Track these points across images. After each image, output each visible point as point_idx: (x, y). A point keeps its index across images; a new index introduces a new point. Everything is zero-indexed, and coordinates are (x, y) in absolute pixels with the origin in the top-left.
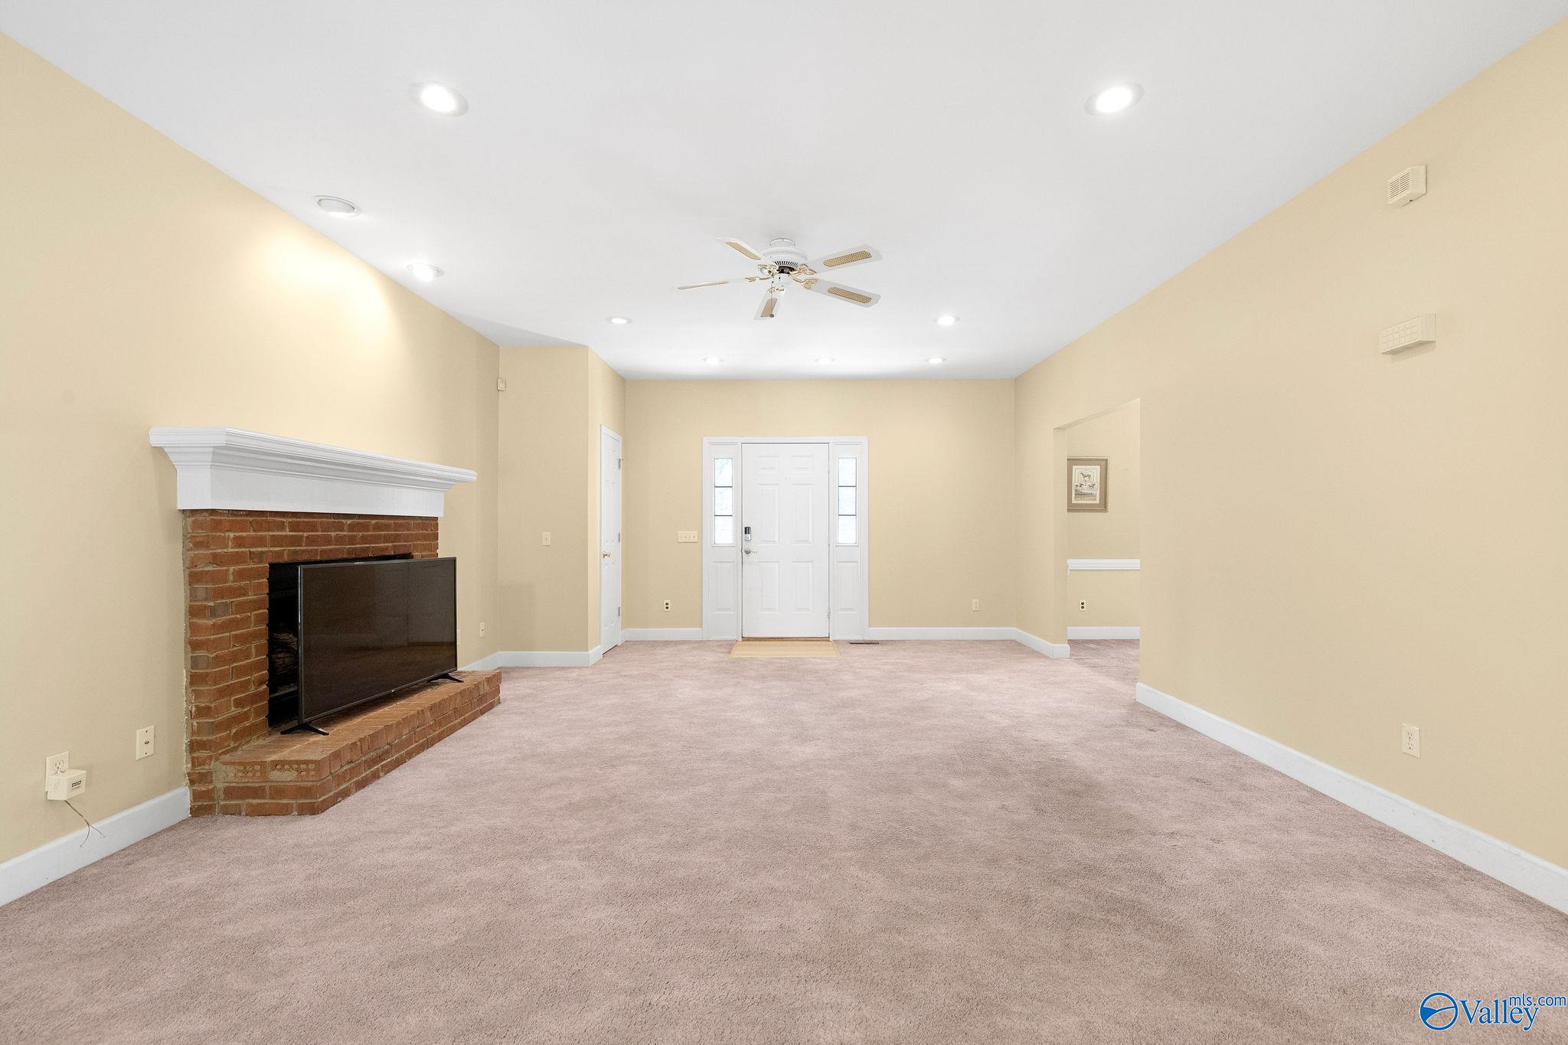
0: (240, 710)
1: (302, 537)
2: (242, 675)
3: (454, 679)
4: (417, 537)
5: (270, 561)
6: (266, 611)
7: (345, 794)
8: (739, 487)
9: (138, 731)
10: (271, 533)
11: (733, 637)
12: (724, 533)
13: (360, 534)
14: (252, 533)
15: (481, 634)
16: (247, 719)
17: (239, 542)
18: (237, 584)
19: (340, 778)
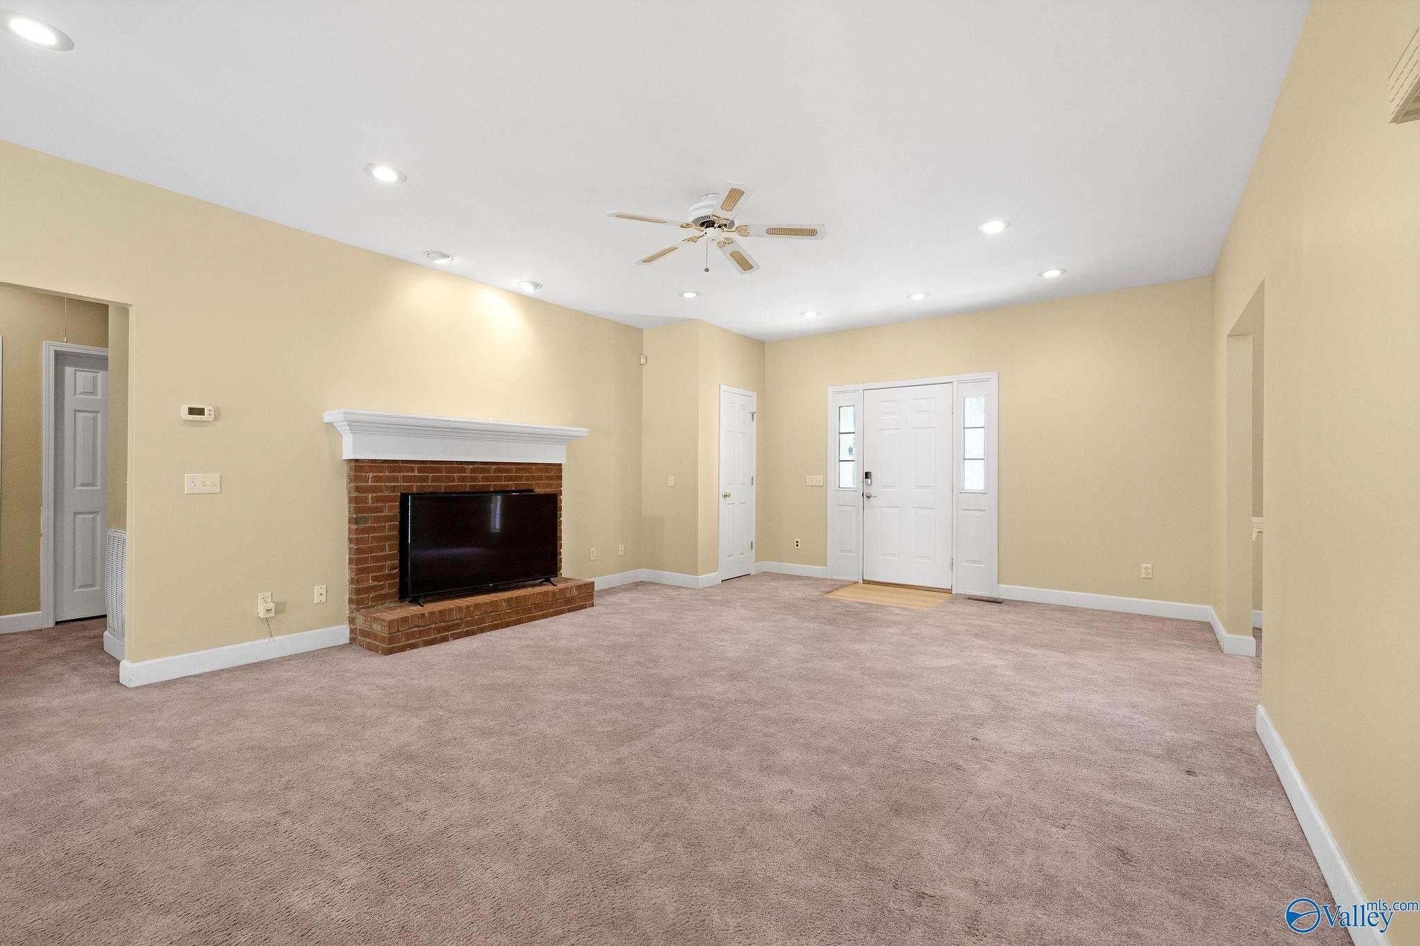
0: (376, 583)
1: (428, 476)
2: (379, 561)
3: (553, 584)
4: (540, 478)
5: (402, 492)
6: (398, 523)
7: (414, 646)
8: (860, 433)
9: (315, 588)
10: (402, 474)
11: (855, 579)
12: (848, 476)
13: (481, 475)
14: (387, 474)
15: (621, 553)
16: (383, 589)
17: (377, 479)
18: (375, 505)
19: (412, 635)
